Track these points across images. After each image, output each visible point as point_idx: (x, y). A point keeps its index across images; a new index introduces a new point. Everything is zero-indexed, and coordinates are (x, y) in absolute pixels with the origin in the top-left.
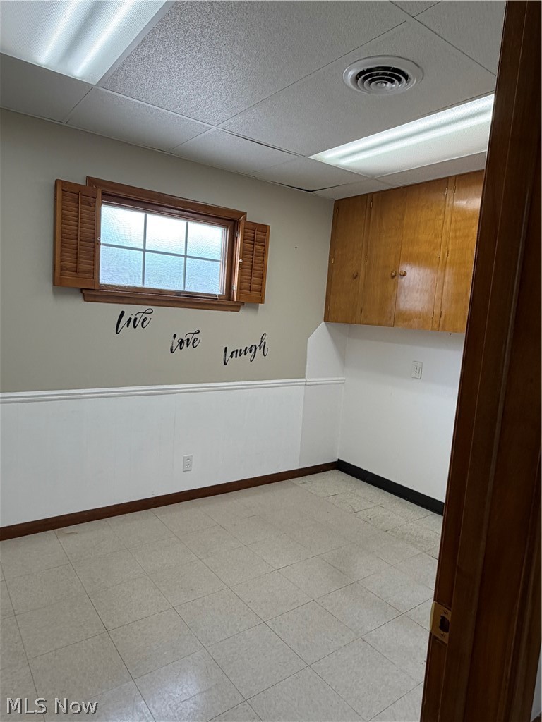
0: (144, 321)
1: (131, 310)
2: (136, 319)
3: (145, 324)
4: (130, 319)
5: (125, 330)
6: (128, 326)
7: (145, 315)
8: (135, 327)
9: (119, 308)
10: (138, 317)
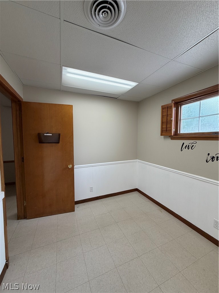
0: (192, 147)
1: (187, 142)
2: (189, 146)
3: (193, 148)
4: (186, 146)
5: (185, 150)
6: (185, 148)
7: (193, 144)
8: (188, 149)
9: (182, 142)
10: (190, 145)
